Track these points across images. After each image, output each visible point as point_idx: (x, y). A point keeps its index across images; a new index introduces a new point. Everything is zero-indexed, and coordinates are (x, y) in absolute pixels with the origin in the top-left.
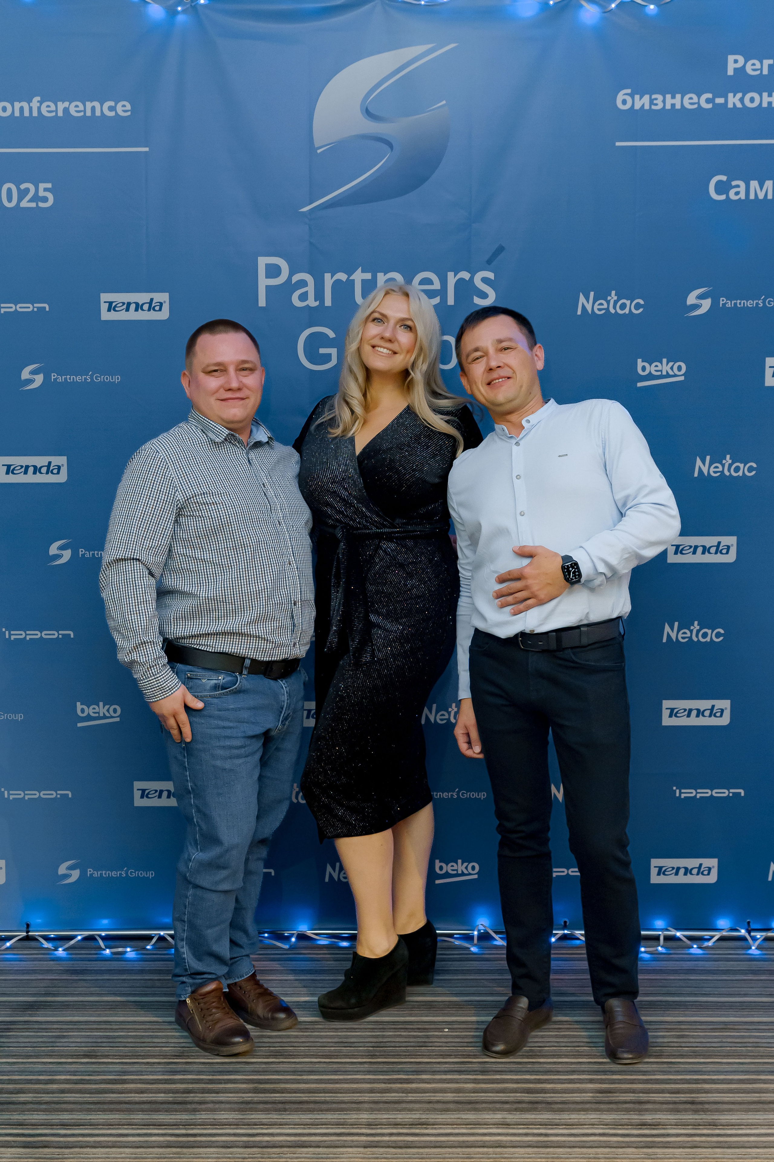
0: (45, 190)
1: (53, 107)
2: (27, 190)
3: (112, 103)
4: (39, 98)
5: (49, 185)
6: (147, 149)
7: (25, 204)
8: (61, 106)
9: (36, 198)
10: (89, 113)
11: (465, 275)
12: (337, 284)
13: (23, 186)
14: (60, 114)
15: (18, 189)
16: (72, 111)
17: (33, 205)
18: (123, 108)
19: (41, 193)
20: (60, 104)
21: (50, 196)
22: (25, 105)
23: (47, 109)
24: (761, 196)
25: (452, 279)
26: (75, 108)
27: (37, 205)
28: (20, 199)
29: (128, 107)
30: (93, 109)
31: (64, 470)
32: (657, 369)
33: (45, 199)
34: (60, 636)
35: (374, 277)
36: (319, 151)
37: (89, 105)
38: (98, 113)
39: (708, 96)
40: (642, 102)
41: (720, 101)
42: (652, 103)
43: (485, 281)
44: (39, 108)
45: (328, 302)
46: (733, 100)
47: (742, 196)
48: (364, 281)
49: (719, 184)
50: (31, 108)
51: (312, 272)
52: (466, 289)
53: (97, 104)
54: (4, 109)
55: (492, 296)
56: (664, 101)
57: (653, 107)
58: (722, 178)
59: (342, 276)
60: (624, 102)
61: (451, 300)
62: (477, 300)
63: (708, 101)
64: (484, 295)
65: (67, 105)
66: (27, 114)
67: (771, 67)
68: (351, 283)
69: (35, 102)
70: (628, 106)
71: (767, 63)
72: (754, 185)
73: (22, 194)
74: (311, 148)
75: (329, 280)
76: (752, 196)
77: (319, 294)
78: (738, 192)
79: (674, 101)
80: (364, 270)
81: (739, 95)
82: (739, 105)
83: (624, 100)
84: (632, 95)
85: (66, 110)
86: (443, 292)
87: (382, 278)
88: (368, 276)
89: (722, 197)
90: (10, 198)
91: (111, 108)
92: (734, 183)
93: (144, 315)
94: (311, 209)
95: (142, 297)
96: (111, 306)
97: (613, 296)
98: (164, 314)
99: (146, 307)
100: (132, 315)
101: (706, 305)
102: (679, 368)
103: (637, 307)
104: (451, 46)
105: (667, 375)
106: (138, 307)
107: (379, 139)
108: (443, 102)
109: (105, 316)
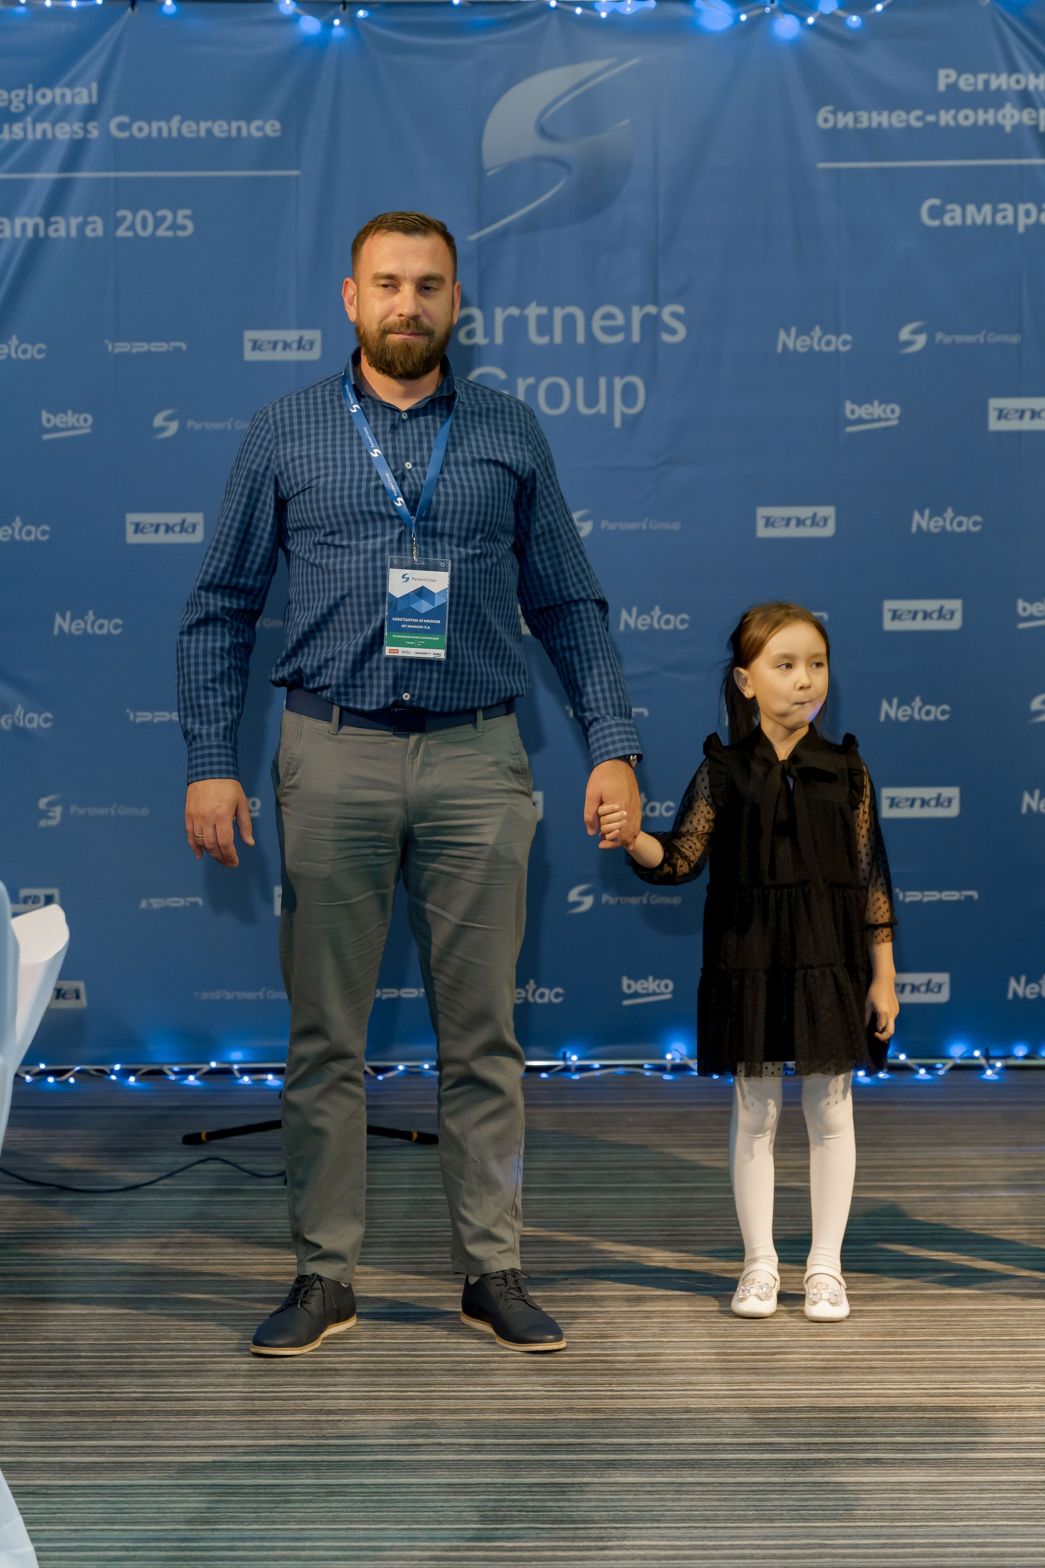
0: (185, 217)
1: (195, 128)
2: (164, 218)
3: (260, 123)
4: (178, 117)
5: (188, 212)
6: (298, 172)
7: (161, 232)
8: (203, 125)
9: (174, 226)
10: (234, 134)
11: (652, 309)
12: (510, 322)
13: (160, 213)
14: (203, 134)
15: (155, 217)
16: (216, 132)
17: (171, 233)
18: (272, 128)
19: (180, 221)
20: (202, 123)
21: (190, 225)
22: (164, 124)
23: (189, 129)
24: (979, 221)
25: (637, 314)
26: (219, 128)
27: (175, 234)
28: (156, 227)
29: (278, 126)
30: (239, 129)
31: (200, 529)
32: (867, 412)
33: (183, 228)
35: (550, 316)
36: (489, 174)
37: (235, 124)
38: (244, 133)
39: (918, 113)
40: (845, 120)
41: (931, 118)
42: (856, 120)
43: (674, 315)
44: (179, 129)
45: (499, 339)
46: (946, 118)
47: (958, 221)
48: (539, 318)
49: (932, 209)
50: (170, 130)
51: (481, 307)
52: (652, 325)
53: (243, 124)
54: (140, 129)
55: (682, 332)
56: (870, 119)
57: (859, 126)
58: (936, 202)
59: (514, 311)
60: (826, 120)
61: (636, 337)
62: (666, 337)
63: (918, 119)
64: (672, 331)
65: (209, 124)
66: (165, 133)
67: (987, 83)
68: (523, 319)
69: (175, 121)
70: (830, 125)
71: (982, 77)
72: (971, 209)
73: (159, 222)
74: (480, 170)
75: (500, 315)
76: (969, 221)
77: (489, 331)
78: (953, 217)
79: (881, 119)
80: (539, 305)
81: (952, 112)
82: (952, 123)
83: (825, 118)
84: (834, 113)
85: (209, 131)
86: (627, 329)
87: (559, 313)
88: (544, 311)
89: (936, 223)
90: (144, 226)
91: (259, 129)
92: (949, 207)
93: (293, 355)
94: (479, 239)
95: (292, 335)
96: (256, 346)
97: (817, 332)
98: (315, 354)
99: (295, 346)
100: (280, 355)
101: (921, 341)
102: (893, 411)
103: (845, 343)
104: (635, 61)
105: (880, 420)
106: (286, 346)
107: (556, 161)
108: (627, 121)
109: (250, 355)
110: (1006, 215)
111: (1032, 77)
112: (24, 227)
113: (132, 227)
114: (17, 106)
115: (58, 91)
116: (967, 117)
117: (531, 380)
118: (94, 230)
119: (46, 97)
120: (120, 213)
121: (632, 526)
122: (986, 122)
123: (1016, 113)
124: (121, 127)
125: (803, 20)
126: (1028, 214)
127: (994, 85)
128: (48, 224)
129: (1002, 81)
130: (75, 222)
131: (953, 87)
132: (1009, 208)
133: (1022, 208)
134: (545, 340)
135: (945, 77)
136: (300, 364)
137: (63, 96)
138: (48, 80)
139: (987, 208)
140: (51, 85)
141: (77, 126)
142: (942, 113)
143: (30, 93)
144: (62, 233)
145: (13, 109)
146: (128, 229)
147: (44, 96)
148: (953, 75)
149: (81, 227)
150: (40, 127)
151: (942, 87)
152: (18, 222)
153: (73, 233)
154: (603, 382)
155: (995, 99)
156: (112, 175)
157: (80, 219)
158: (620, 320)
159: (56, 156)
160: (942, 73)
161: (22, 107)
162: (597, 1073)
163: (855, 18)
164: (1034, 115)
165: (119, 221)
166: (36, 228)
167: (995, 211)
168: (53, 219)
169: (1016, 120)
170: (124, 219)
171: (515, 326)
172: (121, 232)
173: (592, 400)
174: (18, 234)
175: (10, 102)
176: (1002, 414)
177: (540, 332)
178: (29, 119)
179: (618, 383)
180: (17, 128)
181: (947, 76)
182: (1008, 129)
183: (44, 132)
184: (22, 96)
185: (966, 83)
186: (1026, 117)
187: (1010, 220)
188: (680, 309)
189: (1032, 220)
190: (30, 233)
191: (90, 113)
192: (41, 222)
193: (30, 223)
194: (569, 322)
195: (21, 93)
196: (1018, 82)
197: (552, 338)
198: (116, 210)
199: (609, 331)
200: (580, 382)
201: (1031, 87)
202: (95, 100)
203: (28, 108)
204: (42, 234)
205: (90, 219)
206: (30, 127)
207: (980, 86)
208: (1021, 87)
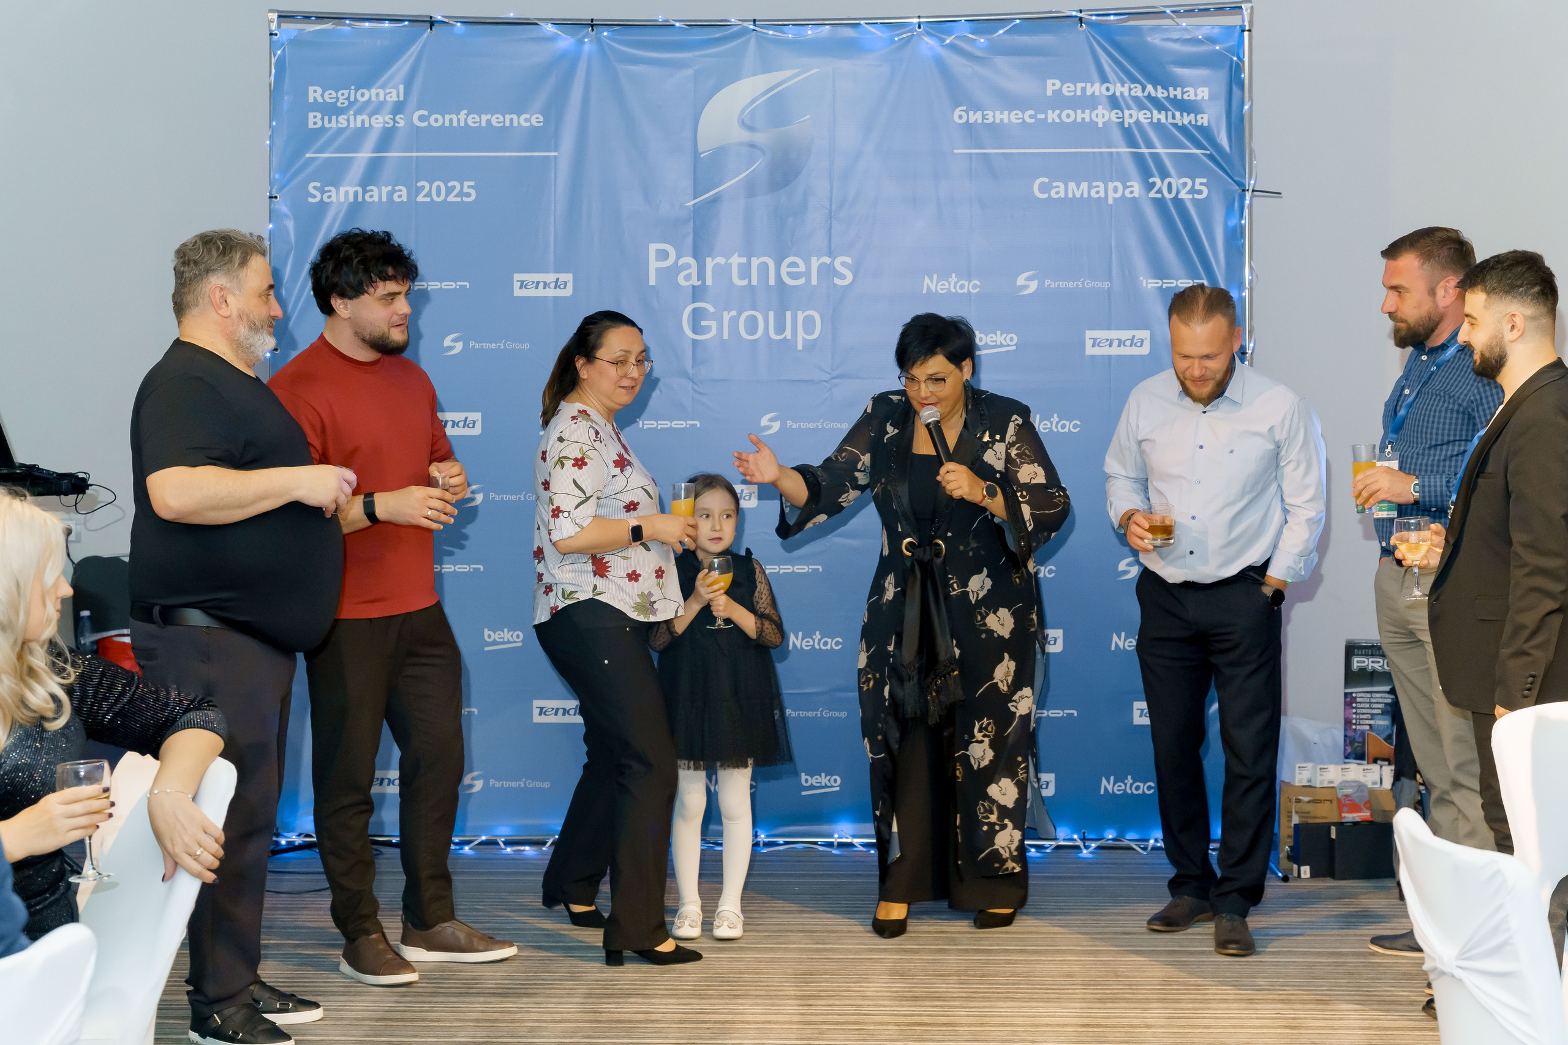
0: (469, 187)
1: (477, 119)
2: (454, 187)
3: (527, 116)
4: (465, 112)
5: (472, 183)
6: (556, 154)
7: (451, 198)
8: (484, 118)
9: (461, 194)
10: (507, 124)
11: (826, 260)
12: (717, 266)
13: (450, 184)
14: (483, 123)
15: (446, 186)
16: (494, 122)
17: (459, 199)
18: (537, 120)
19: (466, 190)
20: (483, 116)
21: (473, 193)
22: (454, 117)
23: (473, 120)
24: (1078, 195)
25: (815, 263)
26: (496, 120)
27: (462, 199)
28: (447, 195)
29: (541, 119)
30: (511, 120)
31: (479, 425)
32: (992, 339)
33: (468, 195)
34: (471, 570)
35: (749, 263)
36: (703, 155)
37: (508, 117)
38: (515, 124)
39: (1032, 112)
40: (975, 117)
41: (1041, 116)
42: (984, 117)
43: (843, 264)
44: (466, 120)
45: (709, 282)
46: (1052, 116)
47: (1062, 195)
48: (740, 265)
49: (1042, 185)
50: (459, 120)
51: (695, 256)
52: (828, 272)
53: (515, 117)
54: (436, 120)
55: (850, 277)
56: (994, 117)
57: (985, 121)
58: (1046, 180)
59: (721, 260)
60: (960, 117)
61: (814, 282)
62: (837, 281)
63: (1031, 117)
64: (843, 277)
65: (489, 116)
66: (455, 124)
67: (1084, 89)
68: (729, 266)
69: (463, 115)
70: (964, 120)
71: (1080, 85)
72: (1072, 185)
73: (449, 191)
74: (696, 153)
75: (710, 263)
76: (1070, 195)
77: (701, 275)
78: (1059, 190)
79: (1002, 117)
80: (739, 256)
81: (1057, 112)
82: (1057, 120)
83: (959, 115)
84: (967, 112)
85: (489, 121)
86: (807, 274)
87: (755, 262)
88: (744, 260)
89: (1046, 196)
90: (439, 194)
91: (526, 120)
92: (1055, 184)
93: (551, 293)
94: (695, 204)
95: (550, 277)
96: (523, 285)
97: (953, 278)
98: (568, 292)
99: (552, 285)
100: (541, 292)
101: (1033, 286)
102: (1011, 339)
103: (975, 286)
104: (815, 71)
105: (1001, 346)
106: (546, 285)
107: (752, 145)
108: (808, 117)
109: (518, 292)
110: (1099, 190)
111: (1118, 85)
112: (347, 193)
113: (429, 194)
114: (342, 102)
115: (374, 91)
116: (1069, 116)
117: (734, 313)
118: (400, 196)
119: (366, 95)
120: (419, 184)
121: (811, 426)
122: (1083, 119)
123: (1106, 113)
124: (422, 118)
125: (943, 40)
126: (1116, 190)
127: (1089, 93)
128: (365, 192)
129: (1096, 89)
130: (385, 190)
131: (1058, 93)
132: (1101, 184)
133: (1111, 185)
134: (745, 282)
135: (1052, 85)
136: (556, 298)
137: (377, 94)
138: (366, 83)
139: (1084, 185)
140: (368, 87)
141: (388, 118)
142: (1050, 112)
143: (353, 92)
144: (376, 199)
145: (339, 104)
146: (425, 196)
147: (363, 95)
148: (1058, 83)
149: (390, 194)
150: (359, 118)
151: (1049, 93)
152: (342, 190)
153: (384, 199)
154: (788, 314)
155: (1090, 103)
156: (415, 154)
157: (390, 188)
158: (802, 268)
159: (371, 140)
160: (1049, 82)
161: (347, 103)
162: (781, 848)
163: (982, 40)
164: (1120, 115)
165: (419, 190)
166: (356, 194)
167: (1090, 188)
168: (368, 188)
169: (1106, 119)
170: (423, 187)
171: (723, 271)
172: (420, 198)
173: (780, 328)
174: (342, 199)
175: (337, 99)
176: (1095, 343)
177: (741, 278)
178: (351, 112)
179: (801, 316)
180: (342, 119)
181: (1054, 85)
182: (1100, 125)
183: (363, 122)
184: (346, 96)
185: (1068, 89)
186: (1114, 116)
187: (1102, 194)
188: (848, 260)
189: (1119, 195)
190: (351, 199)
191: (398, 108)
192: (360, 190)
193: (351, 190)
194: (764, 267)
195: (346, 92)
196: (1108, 89)
197: (750, 281)
198: (417, 182)
199: (794, 276)
200: (771, 314)
201: (1118, 94)
202: (402, 99)
203: (351, 104)
204: (360, 199)
205: (397, 188)
206: (352, 118)
207: (1079, 93)
208: (1110, 93)
